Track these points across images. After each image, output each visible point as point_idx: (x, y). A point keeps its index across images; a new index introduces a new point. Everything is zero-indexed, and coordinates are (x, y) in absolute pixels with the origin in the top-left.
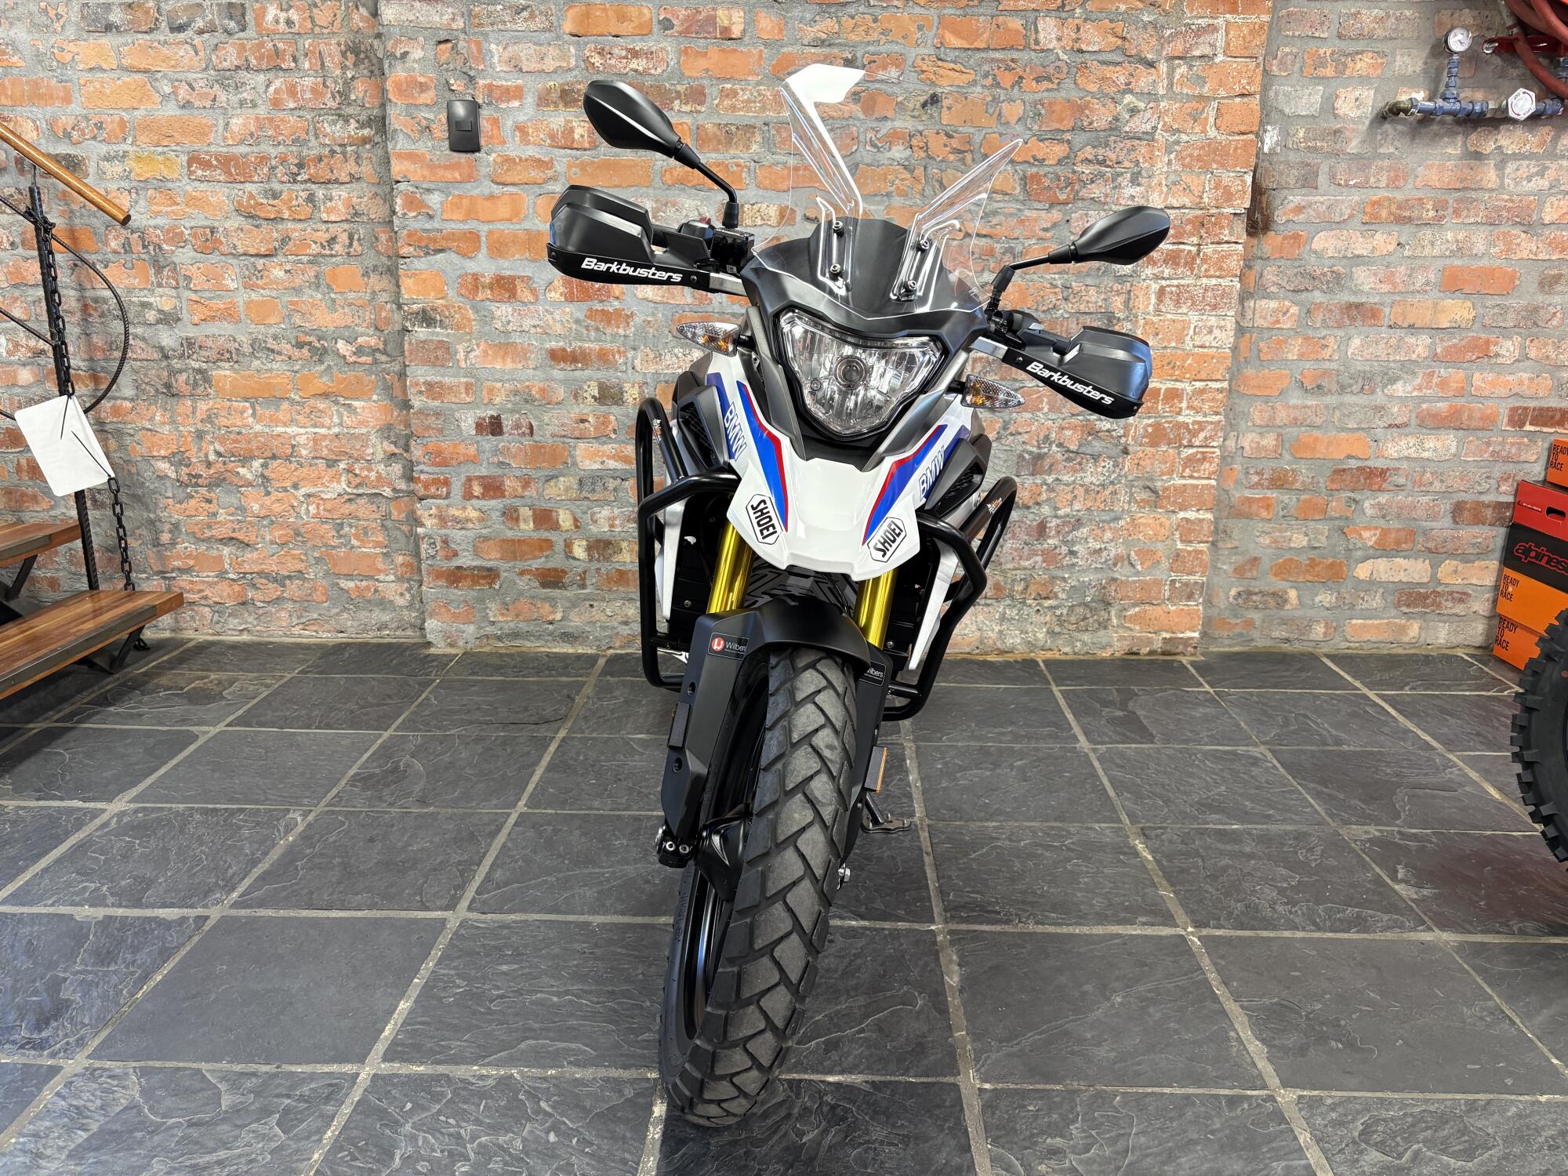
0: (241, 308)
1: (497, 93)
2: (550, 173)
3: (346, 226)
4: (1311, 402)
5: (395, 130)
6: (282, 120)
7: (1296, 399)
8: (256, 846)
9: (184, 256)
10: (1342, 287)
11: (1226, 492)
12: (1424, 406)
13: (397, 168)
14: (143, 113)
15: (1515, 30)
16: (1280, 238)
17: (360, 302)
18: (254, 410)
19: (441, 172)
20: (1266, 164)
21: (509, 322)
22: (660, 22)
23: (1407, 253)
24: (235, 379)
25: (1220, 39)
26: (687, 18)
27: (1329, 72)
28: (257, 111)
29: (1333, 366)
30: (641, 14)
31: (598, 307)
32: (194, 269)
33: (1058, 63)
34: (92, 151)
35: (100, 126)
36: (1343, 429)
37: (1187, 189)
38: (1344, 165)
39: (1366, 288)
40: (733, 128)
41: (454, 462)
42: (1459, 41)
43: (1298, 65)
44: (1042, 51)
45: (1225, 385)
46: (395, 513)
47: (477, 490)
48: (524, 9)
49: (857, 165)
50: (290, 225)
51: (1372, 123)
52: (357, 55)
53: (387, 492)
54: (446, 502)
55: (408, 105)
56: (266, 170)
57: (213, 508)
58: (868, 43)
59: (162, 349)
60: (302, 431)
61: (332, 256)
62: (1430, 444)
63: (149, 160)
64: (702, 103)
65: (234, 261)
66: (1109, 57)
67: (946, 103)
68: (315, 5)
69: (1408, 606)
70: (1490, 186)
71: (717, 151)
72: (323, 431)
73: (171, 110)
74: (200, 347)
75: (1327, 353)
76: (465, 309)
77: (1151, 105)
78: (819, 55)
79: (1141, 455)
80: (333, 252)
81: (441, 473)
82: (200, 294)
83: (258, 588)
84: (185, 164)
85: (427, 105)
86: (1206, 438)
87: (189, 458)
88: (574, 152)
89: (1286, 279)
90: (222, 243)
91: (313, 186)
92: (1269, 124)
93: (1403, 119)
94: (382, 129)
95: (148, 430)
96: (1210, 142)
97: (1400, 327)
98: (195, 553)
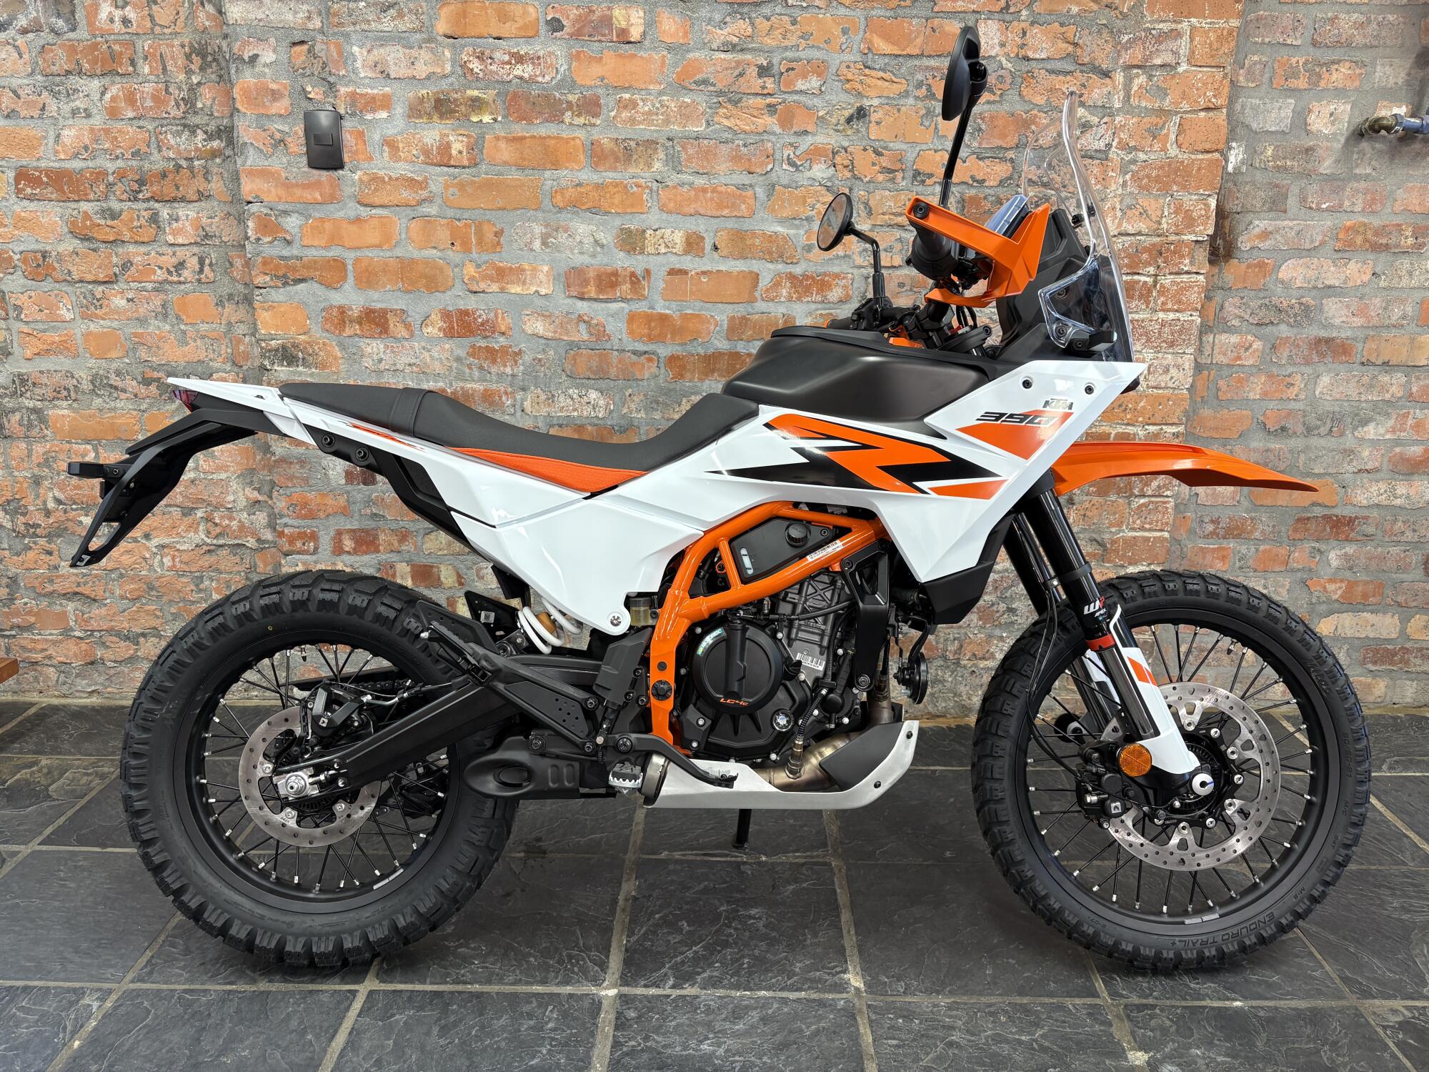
0: (80, 340)
1: (361, 103)
3: (195, 249)
4: (1275, 445)
5: (245, 144)
6: (119, 131)
7: (1257, 441)
9: (14, 284)
10: (1311, 321)
11: (1179, 542)
12: (1398, 450)
13: (248, 187)
16: (1243, 266)
17: (215, 335)
18: (97, 453)
19: (298, 192)
20: (1230, 184)
21: (380, 361)
22: (547, 22)
23: (1382, 284)
24: (74, 419)
25: (1183, 45)
26: (579, 19)
27: (1302, 83)
28: (92, 121)
29: (1300, 406)
30: (525, 13)
31: (483, 344)
32: (24, 298)
33: (1001, 72)
36: (1309, 474)
37: (1144, 213)
39: (1337, 321)
40: (633, 144)
41: (322, 515)
43: (1267, 75)
45: (1181, 429)
46: (261, 565)
47: (348, 544)
48: (391, 6)
49: (773, 186)
50: (131, 248)
51: (1348, 140)
52: (204, 57)
53: (251, 543)
54: (314, 558)
55: (260, 116)
56: (102, 187)
57: (54, 560)
58: (786, 48)
61: (180, 283)
62: (1401, 489)
64: (596, 115)
65: (69, 289)
66: (1058, 65)
67: (874, 117)
68: (156, 3)
69: (1375, 663)
71: (615, 169)
74: (34, 384)
75: (1292, 392)
76: (331, 346)
77: (1105, 120)
78: (729, 61)
79: (1087, 505)
80: (182, 279)
81: (308, 527)
82: (32, 325)
83: (108, 647)
84: (12, 180)
85: (281, 116)
86: (1159, 487)
87: (25, 507)
88: (452, 170)
89: (1249, 311)
90: (55, 269)
91: (157, 205)
92: (1233, 140)
93: (1384, 137)
94: (231, 142)
96: (1170, 161)
97: (1376, 365)
98: (35, 610)
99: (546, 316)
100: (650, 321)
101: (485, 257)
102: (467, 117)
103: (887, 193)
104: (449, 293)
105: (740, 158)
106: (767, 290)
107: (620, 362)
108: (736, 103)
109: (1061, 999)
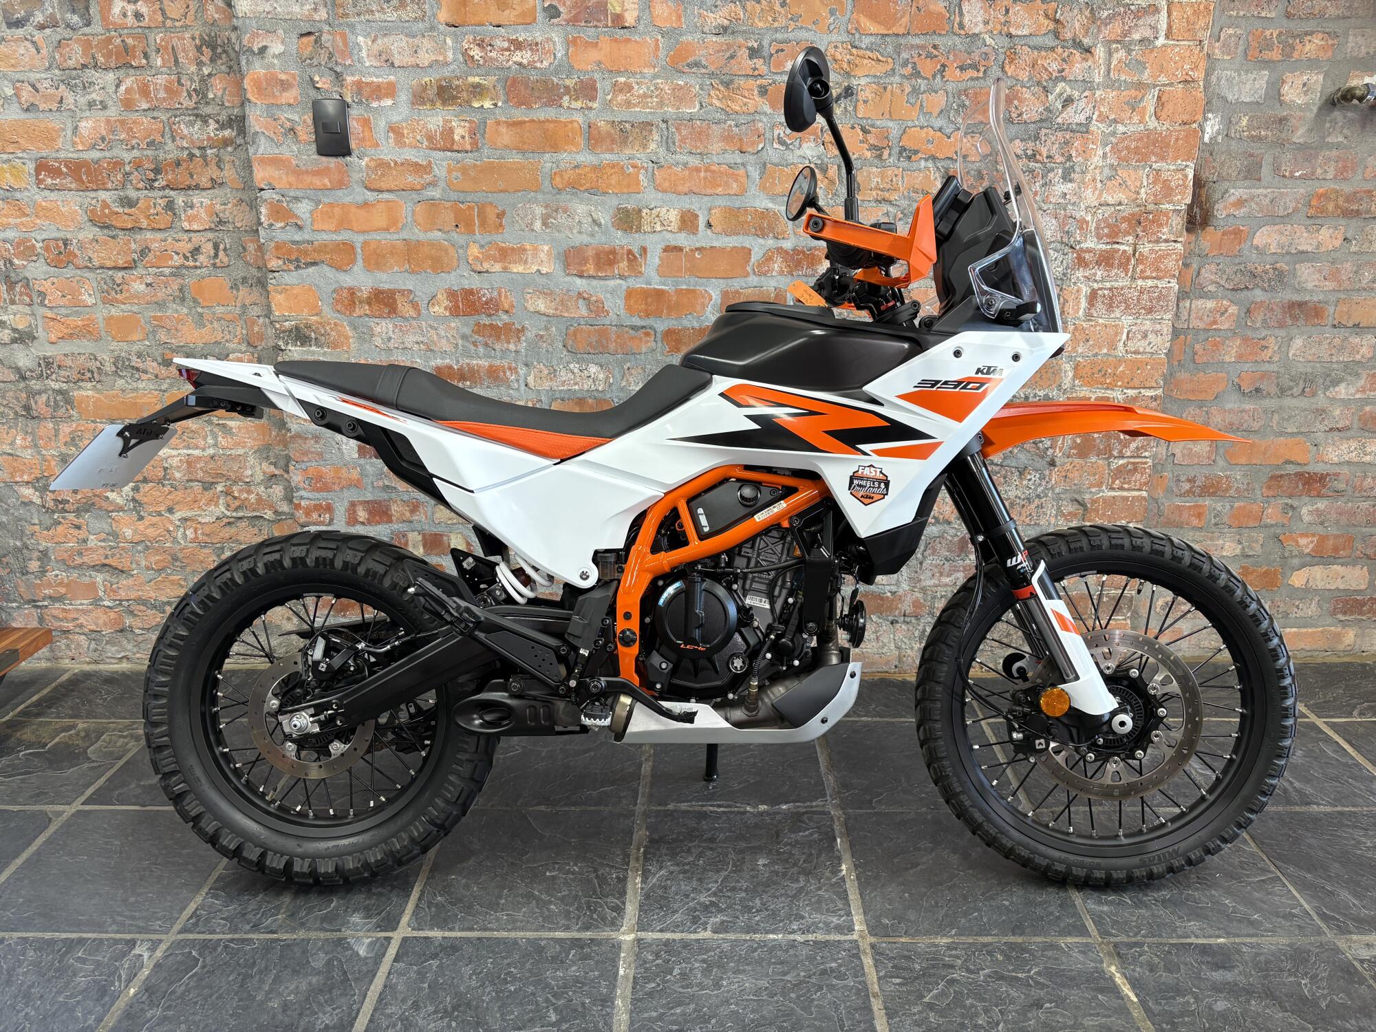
0: (101, 324)
1: (367, 90)
2: (428, 178)
3: (210, 235)
4: (1249, 406)
5: (256, 132)
6: (134, 122)
7: (1232, 403)
9: (37, 270)
10: (1285, 286)
11: (1156, 501)
12: (1368, 408)
13: (260, 175)
16: (1219, 234)
17: (230, 317)
19: (308, 179)
20: (1207, 154)
21: (389, 339)
22: (545, 9)
23: (1353, 249)
24: (98, 399)
25: (1161, 20)
26: (575, 5)
27: (1275, 55)
28: (109, 113)
29: (1273, 367)
30: (523, 1)
31: (486, 321)
32: (48, 284)
33: (984, 49)
36: (1282, 434)
37: (1123, 184)
38: (1289, 156)
39: (1310, 286)
40: (628, 126)
41: (336, 487)
43: (1241, 48)
44: (967, 35)
45: (1159, 392)
47: (362, 515)
49: (765, 165)
50: (149, 235)
51: (1320, 109)
52: (214, 49)
53: (269, 514)
54: (329, 528)
55: (270, 106)
56: (119, 177)
57: (82, 534)
58: (776, 30)
59: (18, 369)
60: (174, 452)
61: (196, 267)
64: (593, 99)
65: (87, 274)
66: (1038, 41)
67: (862, 96)
69: (1345, 613)
71: (611, 151)
72: (197, 452)
73: (14, 114)
74: (59, 367)
75: (1266, 355)
76: (342, 326)
77: (1086, 94)
78: (721, 44)
79: (1068, 467)
80: (198, 264)
81: (325, 499)
82: (56, 310)
83: (136, 615)
84: (32, 172)
85: (290, 105)
86: (1137, 448)
88: (455, 154)
89: (1225, 277)
90: (76, 256)
91: (172, 193)
92: (1209, 111)
93: (1355, 106)
94: (242, 131)
95: (10, 454)
96: (1149, 133)
97: (1347, 327)
98: (66, 581)
99: (547, 293)
100: (646, 298)
101: (488, 238)
102: (468, 102)
103: (874, 169)
104: (454, 273)
105: (733, 137)
106: (759, 265)
107: (618, 337)
108: (727, 85)
109: (1054, 939)
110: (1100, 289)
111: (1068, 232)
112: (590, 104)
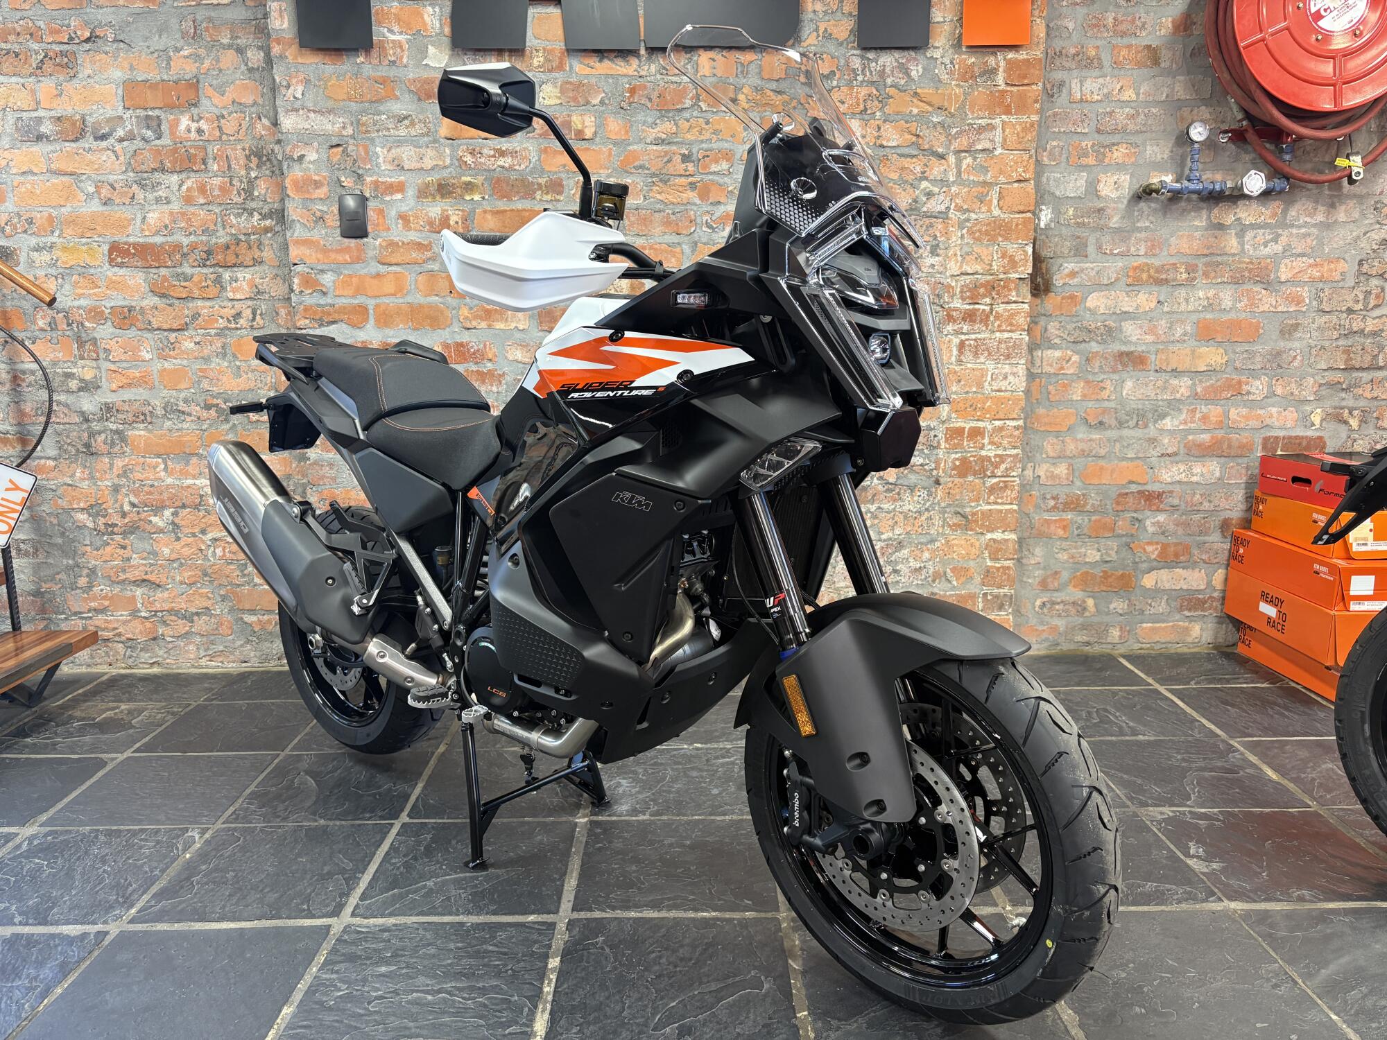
0: (155, 376)
1: (382, 188)
2: (429, 254)
3: (250, 303)
4: (1095, 436)
5: (293, 221)
6: (193, 214)
7: (1082, 433)
8: (154, 864)
9: (105, 332)
10: (1114, 339)
11: (1028, 515)
12: (1190, 437)
13: (294, 253)
14: (69, 209)
15: (1244, 123)
16: (1059, 298)
17: (263, 369)
18: (166, 465)
19: (333, 256)
20: (1043, 237)
23: (1166, 309)
24: (149, 438)
25: (998, 135)
27: (1091, 161)
28: (171, 206)
29: (1112, 405)
31: (474, 368)
32: (113, 343)
34: (22, 243)
35: (30, 222)
36: (1124, 459)
37: (979, 258)
38: (1108, 237)
39: (1134, 339)
42: (1198, 133)
43: (1064, 156)
45: (1021, 423)
48: (406, 118)
49: (696, 243)
50: (200, 303)
51: (1129, 201)
52: (260, 158)
55: (305, 200)
56: (178, 257)
57: (127, 553)
58: (702, 141)
59: (82, 413)
61: (237, 329)
62: (1198, 469)
63: (75, 249)
64: (560, 193)
65: (149, 335)
66: (906, 151)
68: (223, 117)
69: (1190, 610)
70: (1233, 251)
74: (118, 410)
75: (1105, 394)
77: (944, 190)
78: (660, 151)
79: (950, 485)
80: (239, 326)
82: (118, 364)
83: (168, 625)
84: (106, 252)
85: (321, 199)
86: (1006, 469)
87: (105, 509)
89: (1067, 332)
90: (138, 320)
91: (220, 270)
92: (1043, 204)
93: (1156, 198)
94: (281, 220)
95: (69, 485)
96: (996, 219)
97: (1165, 371)
98: (110, 595)
99: (524, 345)
101: (476, 301)
102: (462, 197)
104: (448, 329)
105: (670, 223)
108: (665, 182)
110: (967, 340)
111: (938, 295)
112: (558, 197)
